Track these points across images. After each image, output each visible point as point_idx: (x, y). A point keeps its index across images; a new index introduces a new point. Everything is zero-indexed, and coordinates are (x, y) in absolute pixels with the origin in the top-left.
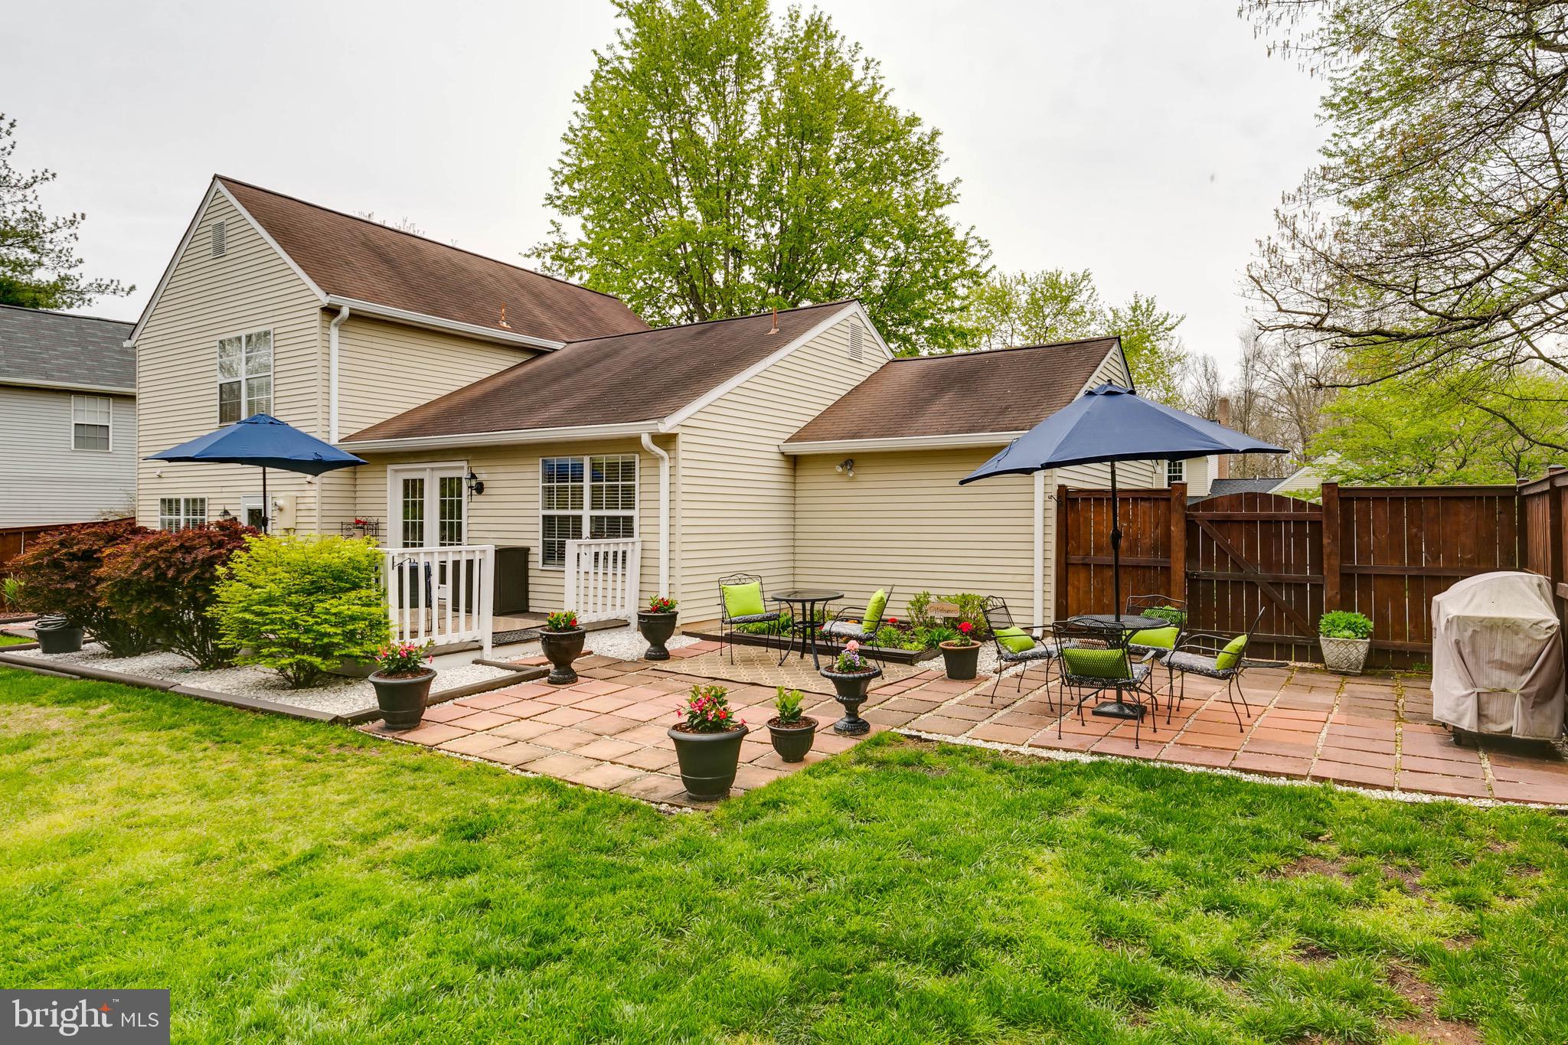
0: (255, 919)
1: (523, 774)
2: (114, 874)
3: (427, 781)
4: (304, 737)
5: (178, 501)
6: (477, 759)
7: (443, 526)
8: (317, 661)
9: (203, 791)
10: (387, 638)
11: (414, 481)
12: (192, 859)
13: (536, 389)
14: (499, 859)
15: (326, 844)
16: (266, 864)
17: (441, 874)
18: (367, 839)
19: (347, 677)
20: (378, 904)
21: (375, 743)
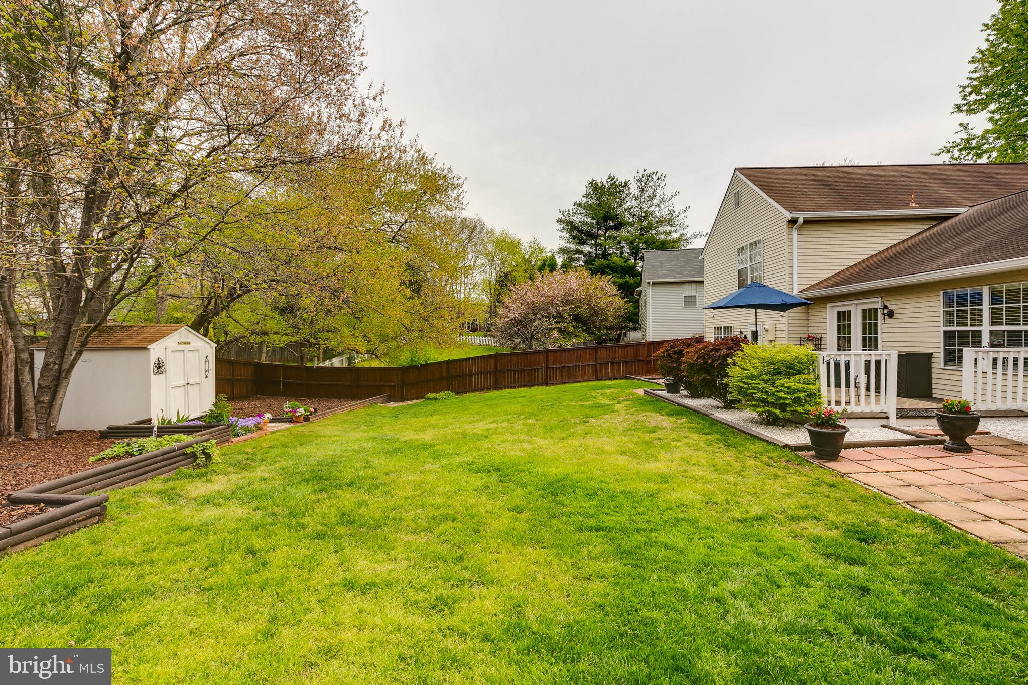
0: (727, 541)
1: (912, 509)
2: (673, 497)
3: (838, 495)
4: (767, 452)
5: (721, 328)
6: (875, 490)
7: (864, 339)
8: (777, 411)
9: (715, 468)
10: (820, 404)
11: (844, 312)
12: (705, 500)
13: (939, 244)
14: (882, 563)
15: (770, 514)
16: (738, 515)
17: (838, 557)
18: (794, 519)
19: (797, 423)
20: (793, 560)
21: (808, 464)
